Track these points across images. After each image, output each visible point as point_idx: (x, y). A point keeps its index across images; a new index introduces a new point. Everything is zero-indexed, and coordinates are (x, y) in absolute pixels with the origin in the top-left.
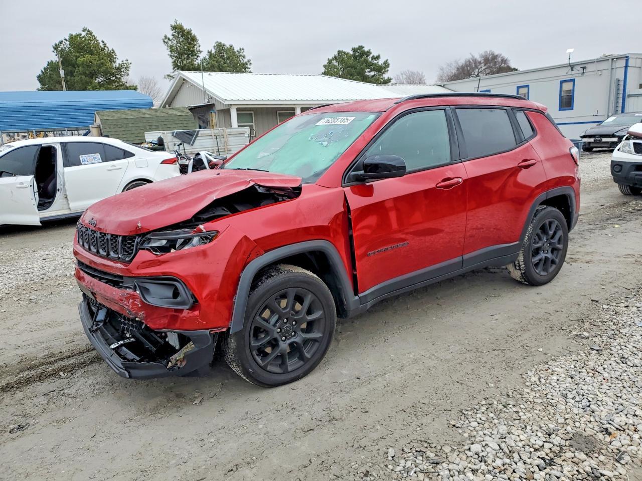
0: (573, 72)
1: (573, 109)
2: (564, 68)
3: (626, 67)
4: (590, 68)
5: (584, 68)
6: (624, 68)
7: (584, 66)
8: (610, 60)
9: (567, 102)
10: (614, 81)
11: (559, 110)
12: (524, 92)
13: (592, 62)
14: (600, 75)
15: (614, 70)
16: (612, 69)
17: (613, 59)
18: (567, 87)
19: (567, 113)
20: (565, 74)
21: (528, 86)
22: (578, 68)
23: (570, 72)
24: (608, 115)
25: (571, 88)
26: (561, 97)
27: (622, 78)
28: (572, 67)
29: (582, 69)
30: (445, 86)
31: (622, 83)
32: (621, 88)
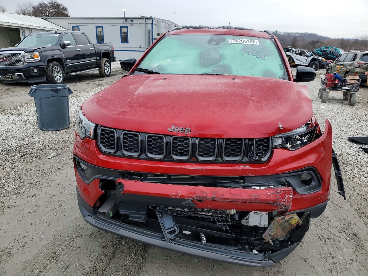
0: (127, 23)
1: (128, 43)
2: (122, 20)
3: (152, 24)
4: (135, 21)
5: (132, 21)
6: (151, 24)
7: (132, 20)
8: (145, 19)
9: (125, 39)
10: (147, 30)
11: (121, 43)
12: (100, 30)
13: (136, 19)
14: (141, 26)
15: (147, 24)
16: (146, 24)
17: (146, 19)
18: (124, 30)
19: (125, 45)
20: (122, 23)
21: (102, 27)
22: (129, 20)
23: (125, 22)
24: (146, 48)
25: (126, 31)
26: (121, 36)
27: (151, 30)
28: (126, 19)
29: (131, 21)
30: (47, 19)
31: (151, 32)
32: (151, 34)
